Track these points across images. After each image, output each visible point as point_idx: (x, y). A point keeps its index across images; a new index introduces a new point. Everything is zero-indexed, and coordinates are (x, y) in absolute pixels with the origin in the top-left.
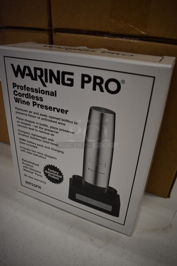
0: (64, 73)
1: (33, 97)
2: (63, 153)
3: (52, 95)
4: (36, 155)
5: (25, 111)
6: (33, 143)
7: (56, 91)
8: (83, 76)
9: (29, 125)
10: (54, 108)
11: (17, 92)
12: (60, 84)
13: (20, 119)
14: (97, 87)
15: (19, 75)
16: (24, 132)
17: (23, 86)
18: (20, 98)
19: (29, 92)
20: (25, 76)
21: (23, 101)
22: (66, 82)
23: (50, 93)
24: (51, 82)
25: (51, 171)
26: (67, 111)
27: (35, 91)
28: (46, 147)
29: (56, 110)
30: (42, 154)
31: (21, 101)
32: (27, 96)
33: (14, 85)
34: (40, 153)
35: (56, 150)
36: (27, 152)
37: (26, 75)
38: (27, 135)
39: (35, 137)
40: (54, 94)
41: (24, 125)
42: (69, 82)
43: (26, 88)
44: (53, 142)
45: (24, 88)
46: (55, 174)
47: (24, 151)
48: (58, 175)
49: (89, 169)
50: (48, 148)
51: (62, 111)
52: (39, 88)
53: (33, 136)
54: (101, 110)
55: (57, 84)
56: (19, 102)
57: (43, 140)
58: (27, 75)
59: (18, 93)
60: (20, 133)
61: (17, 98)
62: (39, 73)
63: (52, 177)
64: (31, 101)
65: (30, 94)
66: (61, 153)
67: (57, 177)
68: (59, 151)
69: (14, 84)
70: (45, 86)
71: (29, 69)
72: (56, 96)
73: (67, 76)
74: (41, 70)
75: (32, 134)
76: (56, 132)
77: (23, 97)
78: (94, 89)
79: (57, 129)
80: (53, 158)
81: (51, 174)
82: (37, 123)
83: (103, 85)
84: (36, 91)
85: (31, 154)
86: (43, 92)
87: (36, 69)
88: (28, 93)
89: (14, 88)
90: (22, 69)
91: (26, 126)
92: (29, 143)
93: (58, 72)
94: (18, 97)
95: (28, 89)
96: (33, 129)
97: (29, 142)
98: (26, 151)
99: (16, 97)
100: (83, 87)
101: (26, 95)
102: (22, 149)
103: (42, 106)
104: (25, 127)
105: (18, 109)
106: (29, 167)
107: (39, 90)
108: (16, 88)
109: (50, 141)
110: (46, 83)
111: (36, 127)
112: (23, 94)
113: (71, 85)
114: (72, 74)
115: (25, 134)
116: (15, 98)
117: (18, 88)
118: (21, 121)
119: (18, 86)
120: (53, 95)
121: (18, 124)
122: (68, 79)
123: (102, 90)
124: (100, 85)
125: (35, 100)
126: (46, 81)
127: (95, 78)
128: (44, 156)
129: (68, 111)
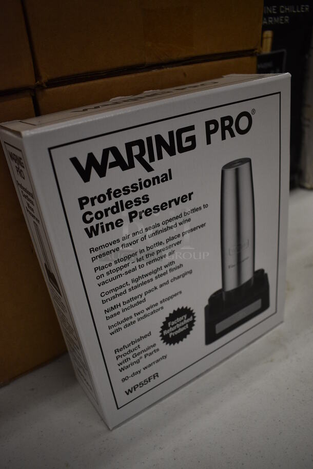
0: (180, 132)
1: (129, 204)
2: (190, 272)
3: (164, 179)
4: (145, 316)
5: (114, 242)
6: (136, 298)
7: (170, 170)
8: (208, 124)
9: (125, 266)
10: (170, 202)
11: (90, 213)
12: (175, 154)
13: (103, 268)
14: (227, 132)
15: (94, 172)
16: (116, 290)
17: (105, 192)
18: (99, 221)
19: (118, 200)
20: (109, 171)
21: (107, 225)
22: (185, 145)
23: (160, 178)
24: (160, 157)
25: (173, 323)
26: (190, 195)
27: (131, 189)
28: (161, 286)
29: (173, 203)
30: (157, 304)
31: (102, 227)
32: (115, 210)
33: (83, 202)
34: (152, 307)
35: (179, 277)
36: (126, 326)
37: (110, 168)
38: (122, 290)
39: (140, 282)
40: (167, 177)
41: (116, 274)
42: (190, 143)
43: (112, 194)
44: (173, 266)
45: (107, 196)
46: (182, 321)
47: (117, 330)
48: (187, 319)
49: (229, 267)
50: (165, 284)
51: (184, 199)
52: (140, 180)
53: (135, 284)
54: (235, 163)
55: (171, 156)
56: (96, 234)
57: (157, 275)
58: (112, 165)
59: (93, 216)
60: (105, 298)
61: (92, 227)
62: (136, 150)
63: (177, 332)
64: (124, 215)
65: (121, 202)
66: (188, 275)
67: (185, 325)
68: (183, 275)
69: (80, 200)
70: (149, 169)
71: (115, 150)
72: (171, 178)
73: (184, 136)
74: (140, 143)
75: (133, 281)
76: (178, 243)
77: (107, 215)
78: (224, 138)
79: (179, 236)
80: (175, 295)
81: (175, 328)
82: (141, 252)
83: (233, 127)
84: (135, 188)
85: (134, 322)
86: (148, 183)
87: (129, 146)
88: (117, 203)
89: (82, 208)
90: (99, 159)
91: (120, 272)
92: (127, 305)
93: (171, 134)
94: (95, 222)
95: (117, 193)
96: (134, 269)
97: (129, 301)
98: (122, 326)
99: (88, 226)
100: (209, 142)
101: (113, 207)
102: (113, 330)
103: (148, 212)
104: (116, 277)
105: (97, 249)
106: (130, 356)
107: (140, 183)
108: (89, 207)
109: (168, 269)
110: (151, 164)
111: (138, 260)
112: (106, 211)
113: (193, 147)
114: (192, 128)
115: (119, 292)
116: (86, 230)
117: (93, 204)
118: (104, 271)
119: (93, 199)
120: (167, 180)
121: (101, 280)
122: (188, 139)
123: (233, 135)
124: (229, 128)
125: (134, 208)
126: (152, 159)
127: (223, 119)
128: (160, 306)
129: (192, 193)
